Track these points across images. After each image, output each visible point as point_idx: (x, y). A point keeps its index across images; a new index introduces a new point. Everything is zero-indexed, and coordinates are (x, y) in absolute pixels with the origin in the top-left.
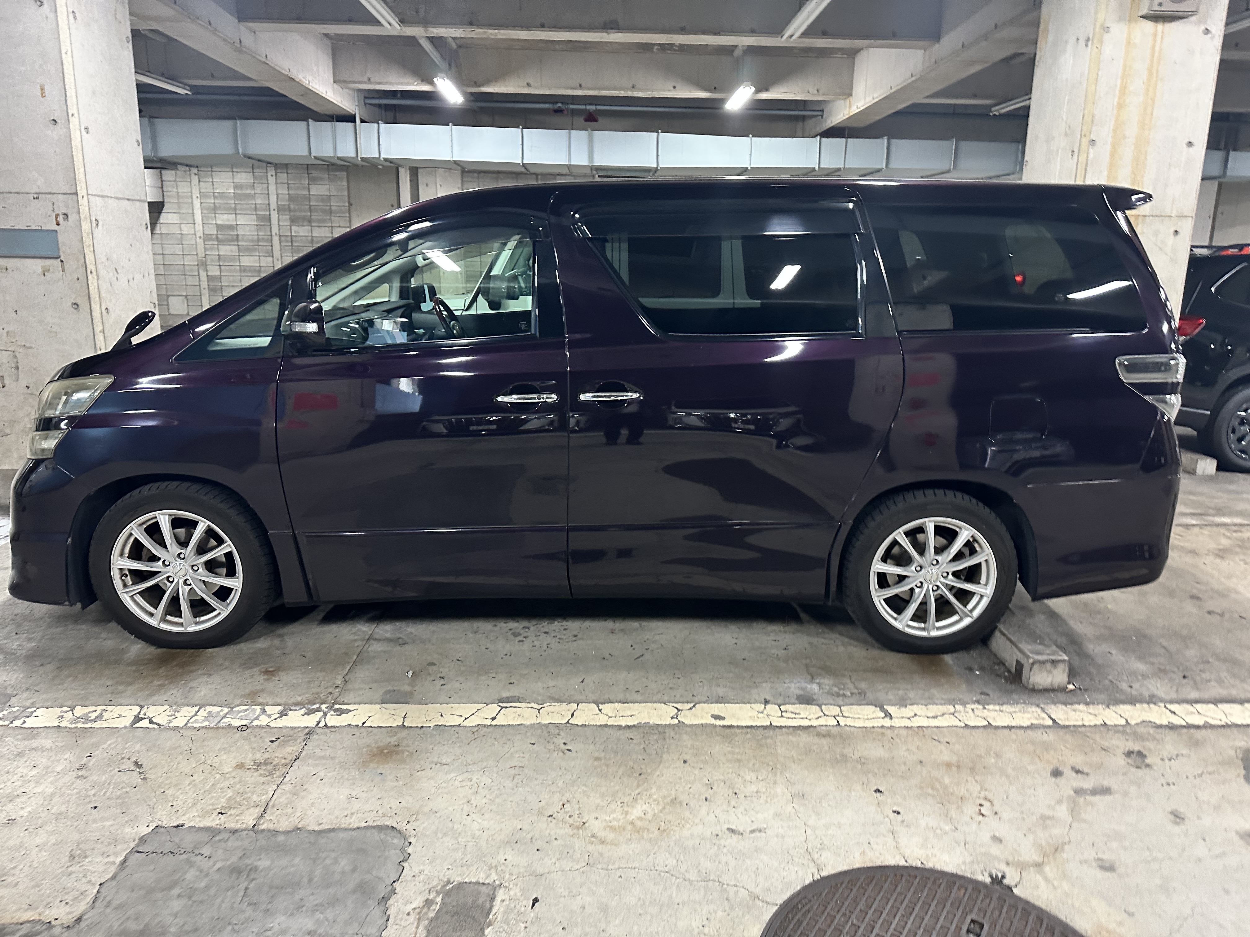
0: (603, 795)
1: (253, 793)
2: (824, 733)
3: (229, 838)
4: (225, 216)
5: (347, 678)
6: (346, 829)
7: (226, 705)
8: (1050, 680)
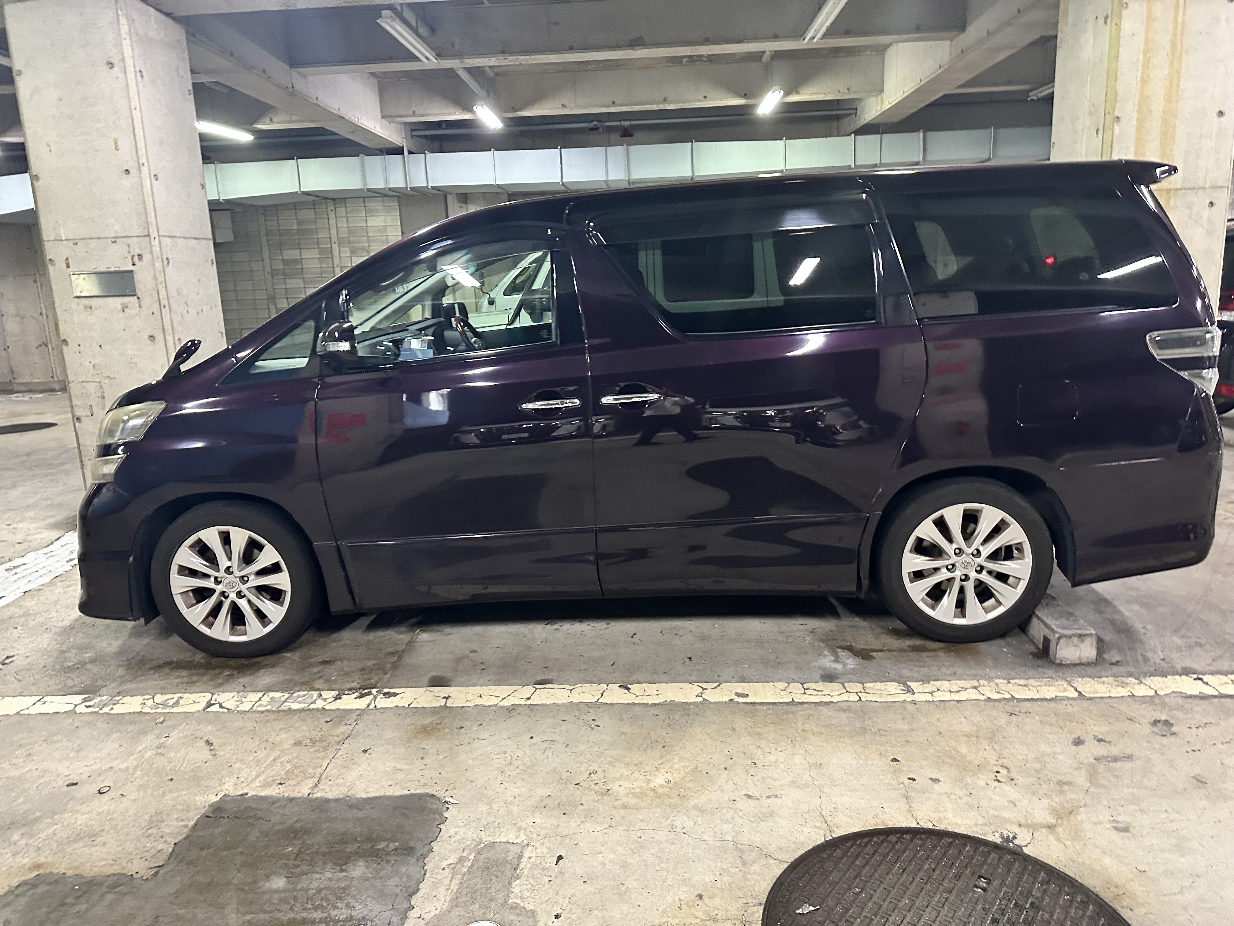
0: (628, 766)
1: (309, 766)
2: (845, 708)
3: (287, 804)
5: (396, 665)
6: (390, 797)
7: (286, 691)
8: (1078, 654)
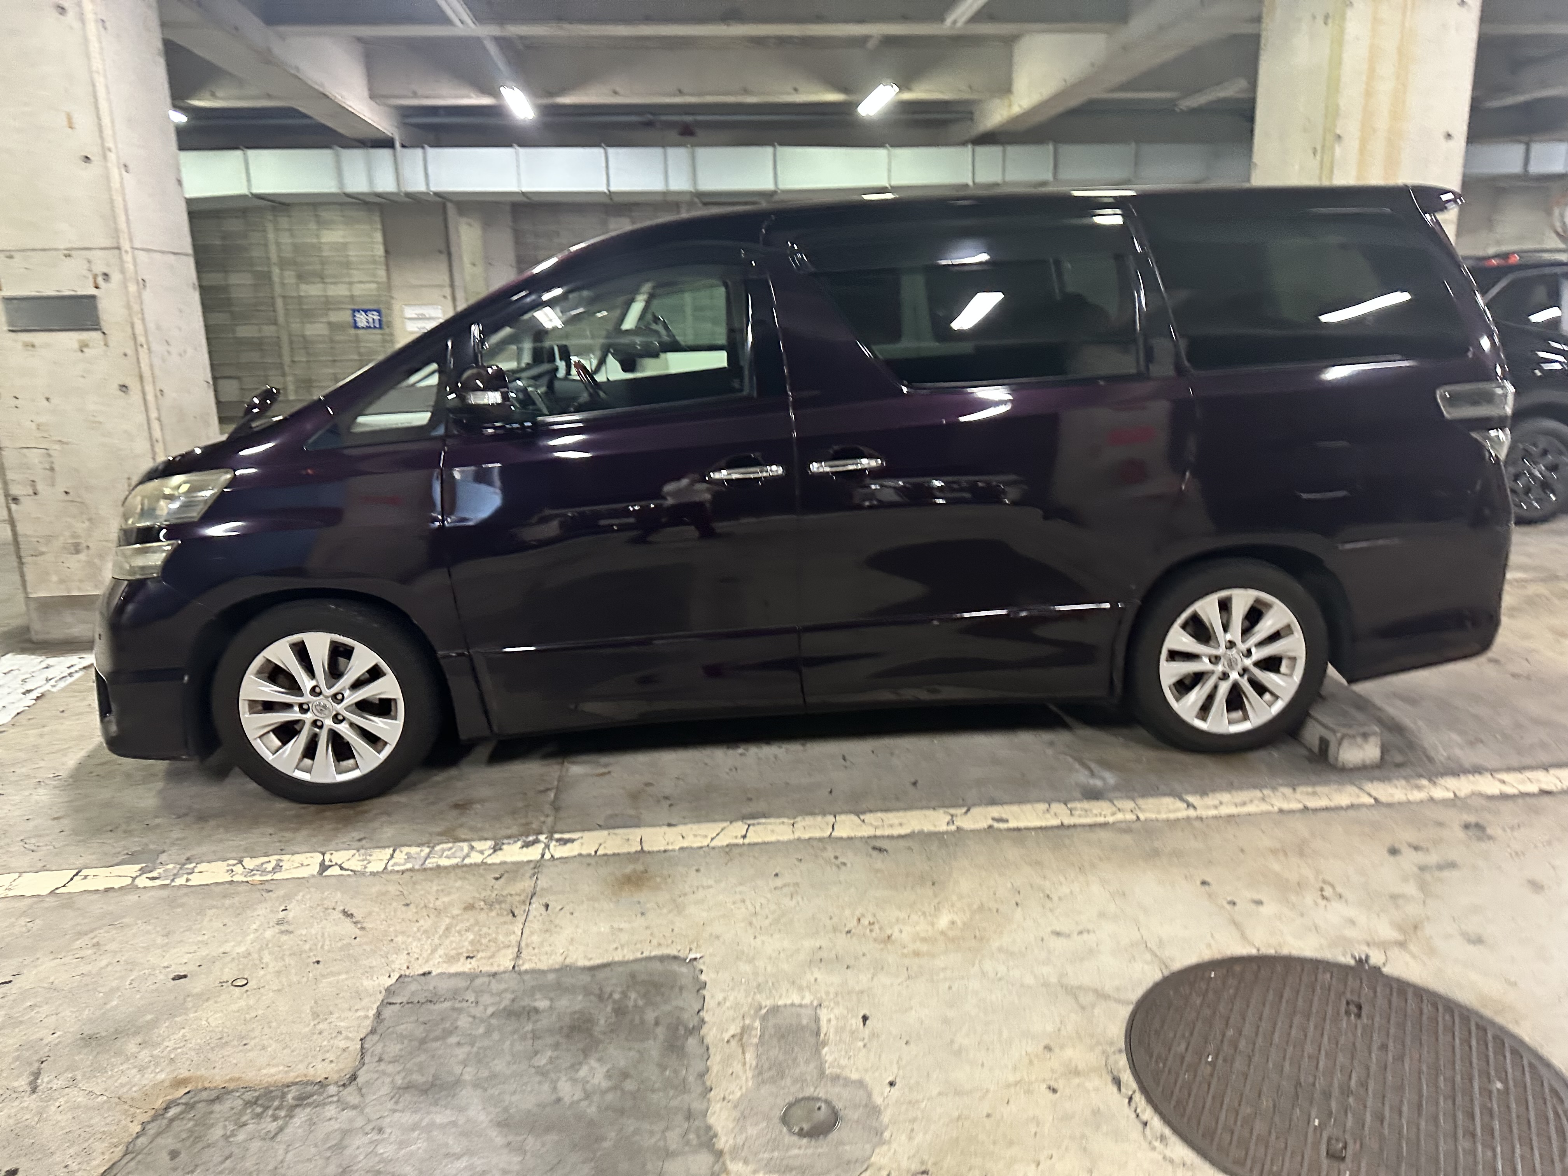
0: (899, 908)
1: (497, 933)
2: (1123, 829)
3: (489, 983)
5: (556, 805)
6: (621, 963)
7: (423, 845)
8: (1360, 756)
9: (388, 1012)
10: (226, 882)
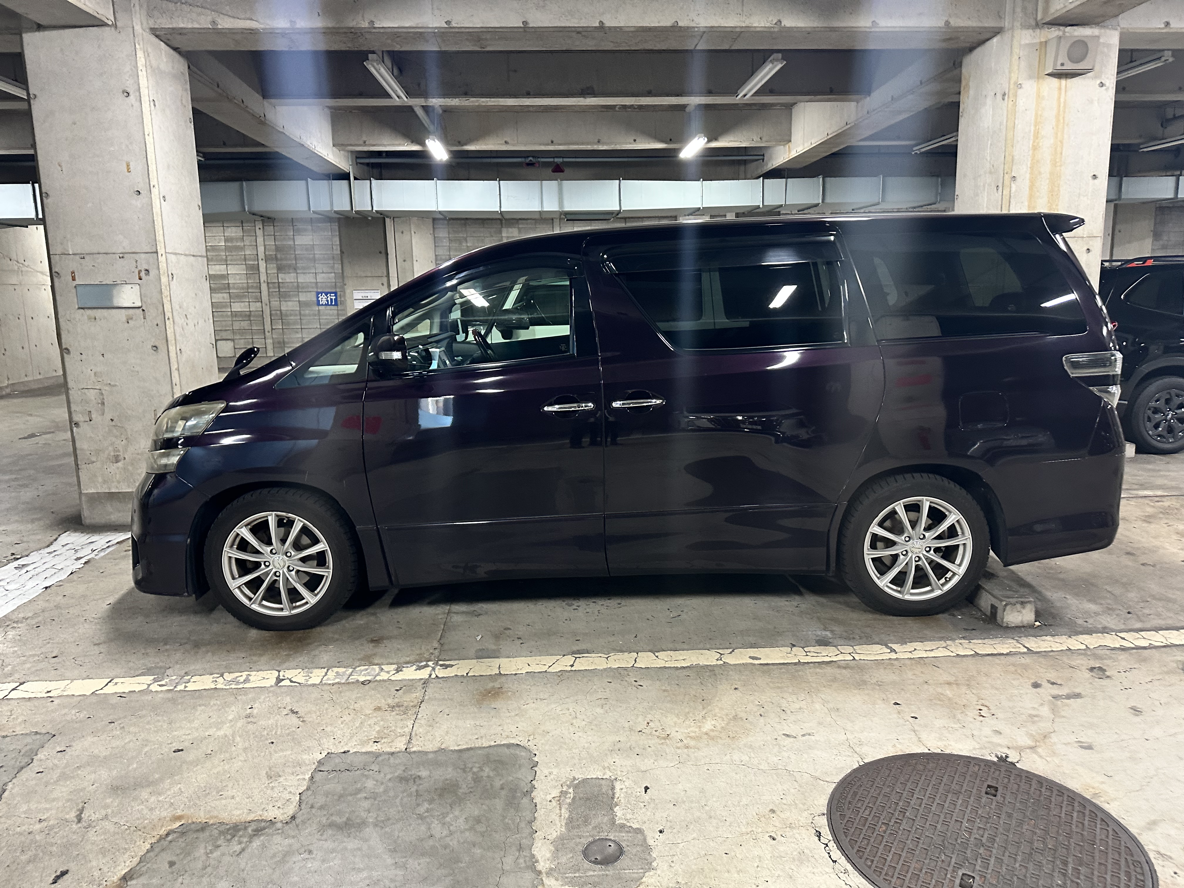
0: (678, 716)
1: (396, 727)
2: (844, 666)
3: (389, 758)
4: (218, 267)
5: (442, 642)
6: (480, 748)
7: (348, 667)
8: (1020, 618)
9: (318, 776)
10: (212, 689)
